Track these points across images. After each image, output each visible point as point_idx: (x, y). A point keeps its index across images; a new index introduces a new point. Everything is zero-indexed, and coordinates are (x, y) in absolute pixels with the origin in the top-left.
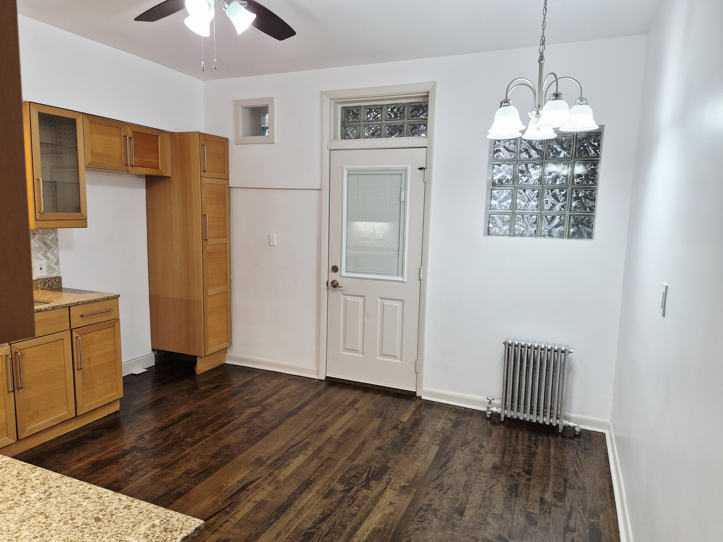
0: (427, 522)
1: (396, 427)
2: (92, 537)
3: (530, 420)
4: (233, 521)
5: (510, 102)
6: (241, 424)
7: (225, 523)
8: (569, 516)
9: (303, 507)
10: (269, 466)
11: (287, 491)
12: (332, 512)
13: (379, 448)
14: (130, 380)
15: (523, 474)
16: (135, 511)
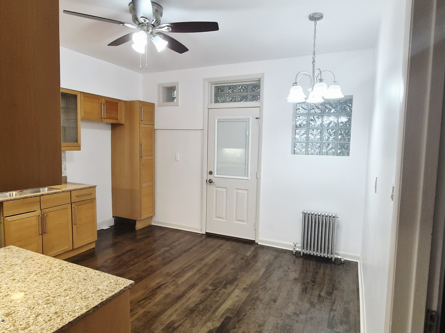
0: (256, 305)
1: (243, 258)
2: (82, 286)
3: (317, 255)
4: (153, 303)
5: (298, 83)
6: (159, 256)
7: (149, 303)
8: (334, 303)
9: (190, 297)
10: (173, 276)
11: (182, 289)
12: (205, 299)
13: (233, 269)
14: (101, 233)
15: (310, 282)
16: (102, 277)
